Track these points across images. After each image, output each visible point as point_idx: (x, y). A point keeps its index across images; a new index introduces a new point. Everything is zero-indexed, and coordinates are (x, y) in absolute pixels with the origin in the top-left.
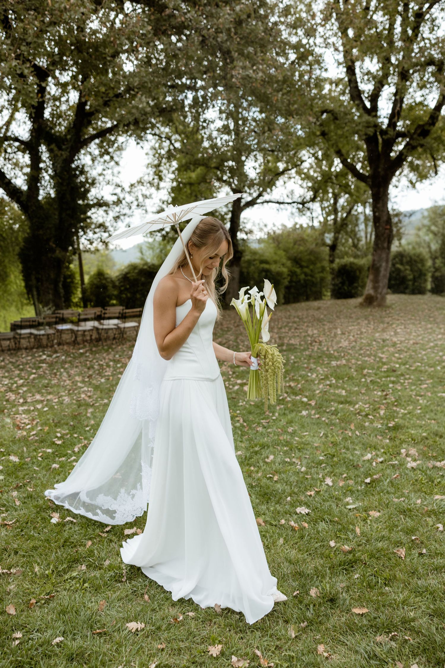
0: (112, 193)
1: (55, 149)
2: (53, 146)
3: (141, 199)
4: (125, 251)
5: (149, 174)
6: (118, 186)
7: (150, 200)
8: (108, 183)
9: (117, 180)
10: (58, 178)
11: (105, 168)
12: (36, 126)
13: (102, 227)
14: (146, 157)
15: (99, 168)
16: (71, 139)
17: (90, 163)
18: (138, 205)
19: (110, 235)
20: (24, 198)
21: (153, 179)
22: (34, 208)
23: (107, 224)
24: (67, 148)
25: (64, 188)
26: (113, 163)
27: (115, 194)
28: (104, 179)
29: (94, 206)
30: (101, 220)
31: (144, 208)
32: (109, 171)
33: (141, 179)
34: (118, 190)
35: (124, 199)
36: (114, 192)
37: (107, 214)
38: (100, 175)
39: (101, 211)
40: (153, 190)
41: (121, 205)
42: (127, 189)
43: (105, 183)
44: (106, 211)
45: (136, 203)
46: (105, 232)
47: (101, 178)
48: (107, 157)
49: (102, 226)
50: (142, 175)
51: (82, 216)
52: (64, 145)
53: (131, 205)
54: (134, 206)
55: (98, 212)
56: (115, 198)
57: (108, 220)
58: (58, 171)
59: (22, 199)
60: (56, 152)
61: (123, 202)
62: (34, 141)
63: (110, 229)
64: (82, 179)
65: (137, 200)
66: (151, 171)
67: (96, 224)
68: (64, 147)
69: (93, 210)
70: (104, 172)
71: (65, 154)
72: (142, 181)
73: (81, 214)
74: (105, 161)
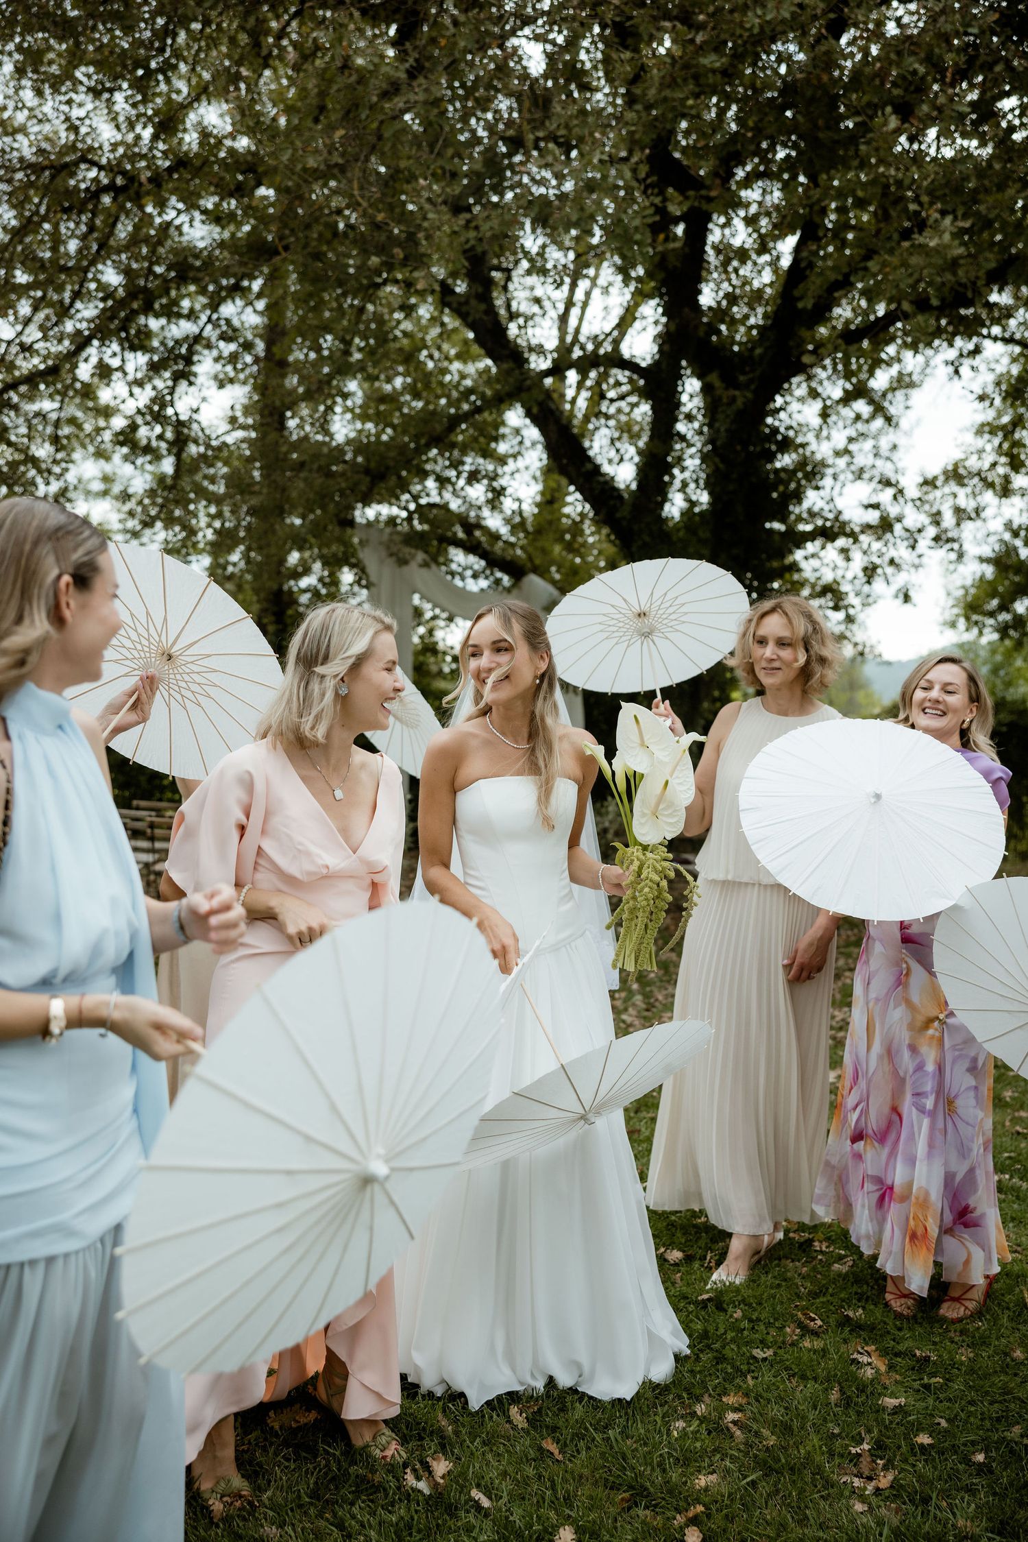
0: (866, 502)
1: (717, 383)
2: (714, 378)
3: (948, 519)
4: (889, 663)
5: (981, 452)
6: (887, 483)
7: (979, 523)
8: (859, 474)
9: (886, 469)
10: (717, 460)
11: (854, 434)
12: (673, 328)
13: (829, 596)
14: (979, 406)
15: (839, 438)
16: (762, 356)
17: (816, 421)
18: (937, 539)
19: (850, 619)
20: (624, 512)
21: (994, 465)
22: (647, 539)
23: (845, 588)
24: (751, 381)
25: (731, 487)
26: (879, 422)
27: (876, 506)
28: (849, 464)
29: (811, 536)
30: (828, 577)
31: (956, 546)
32: (868, 445)
33: (956, 466)
34: (886, 496)
35: (899, 520)
36: (874, 500)
37: (848, 559)
38: (838, 454)
39: (831, 553)
40: (989, 497)
41: (888, 535)
42: (912, 491)
43: (850, 476)
44: (844, 551)
45: (932, 531)
46: (836, 608)
47: (842, 462)
48: (861, 406)
49: (831, 591)
50: (959, 455)
51: (775, 564)
52: (744, 373)
53: (916, 535)
54: (924, 543)
55: (822, 554)
56: (873, 517)
57: (849, 575)
58: (719, 443)
59: (618, 515)
60: (718, 392)
61: (898, 527)
62: (664, 366)
63: (852, 599)
64: (785, 461)
65: (937, 523)
66: (990, 444)
67: (813, 586)
68: (742, 378)
69: (811, 547)
70: (852, 447)
71: (741, 398)
72: (961, 471)
73: (770, 558)
74: (858, 417)
